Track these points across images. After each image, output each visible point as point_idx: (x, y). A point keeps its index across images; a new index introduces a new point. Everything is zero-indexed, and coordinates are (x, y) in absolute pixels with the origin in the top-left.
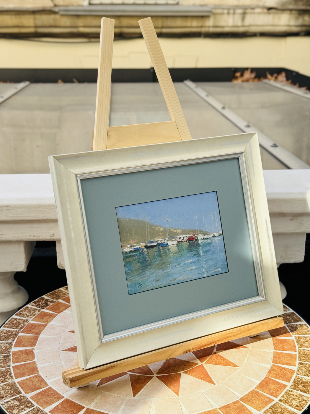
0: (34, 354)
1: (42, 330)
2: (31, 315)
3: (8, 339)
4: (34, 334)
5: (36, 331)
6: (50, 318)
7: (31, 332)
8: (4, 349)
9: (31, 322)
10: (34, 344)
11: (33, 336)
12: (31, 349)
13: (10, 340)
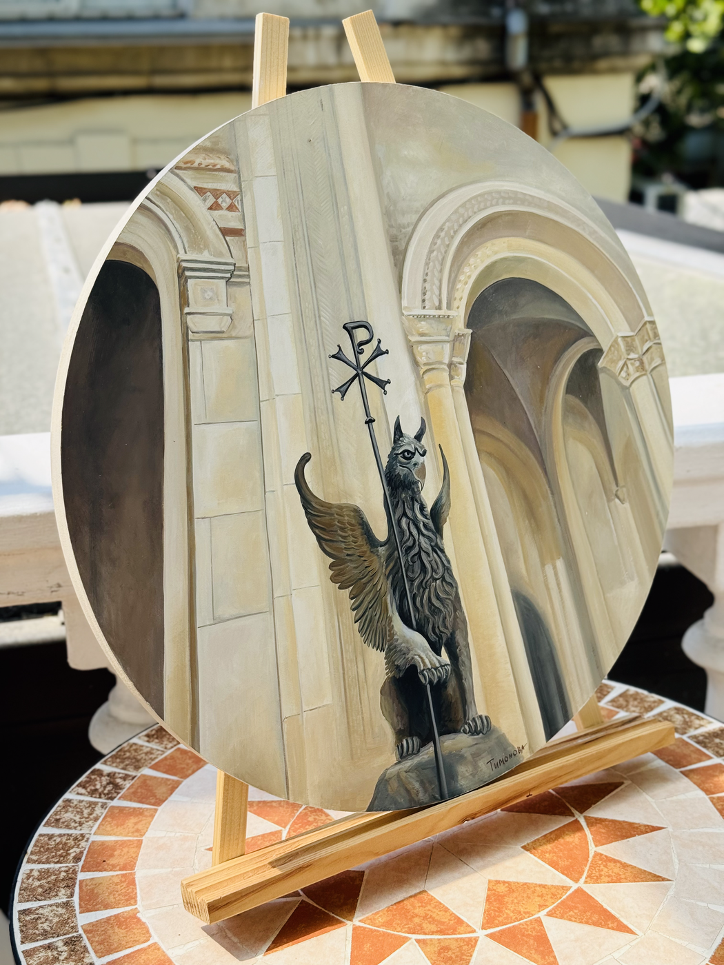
0: (144, 923)
1: (134, 856)
2: (87, 822)
3: (54, 893)
4: (120, 870)
5: (121, 860)
6: (141, 821)
7: (108, 865)
8: (58, 922)
9: (93, 838)
10: (131, 899)
11: (117, 875)
12: (129, 912)
13: (60, 894)
